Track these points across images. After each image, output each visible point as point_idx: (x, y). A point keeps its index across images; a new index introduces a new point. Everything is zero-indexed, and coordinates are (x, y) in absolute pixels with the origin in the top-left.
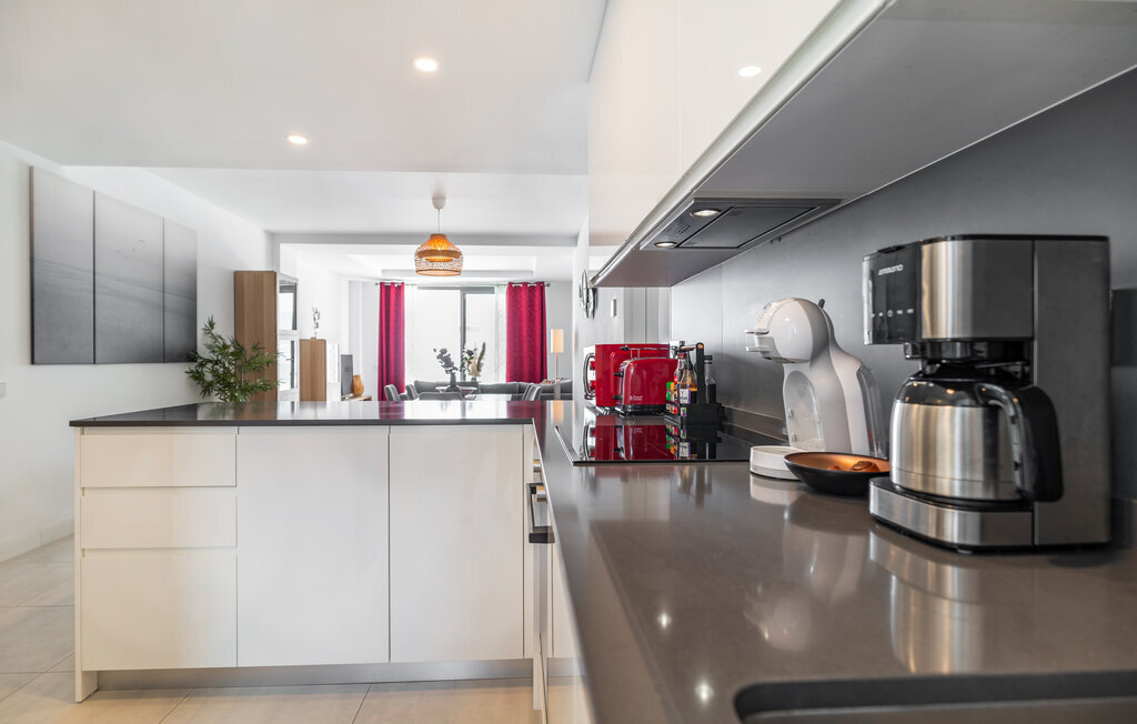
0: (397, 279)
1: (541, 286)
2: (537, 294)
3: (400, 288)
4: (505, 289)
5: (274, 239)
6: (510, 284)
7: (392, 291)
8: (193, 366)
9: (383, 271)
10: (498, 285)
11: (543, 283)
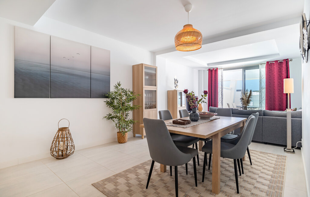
0: (215, 66)
1: (287, 61)
2: (284, 65)
3: (216, 70)
4: (265, 65)
5: (154, 54)
6: (268, 62)
7: (213, 72)
8: (109, 100)
9: (208, 64)
10: (261, 64)
11: (288, 59)
